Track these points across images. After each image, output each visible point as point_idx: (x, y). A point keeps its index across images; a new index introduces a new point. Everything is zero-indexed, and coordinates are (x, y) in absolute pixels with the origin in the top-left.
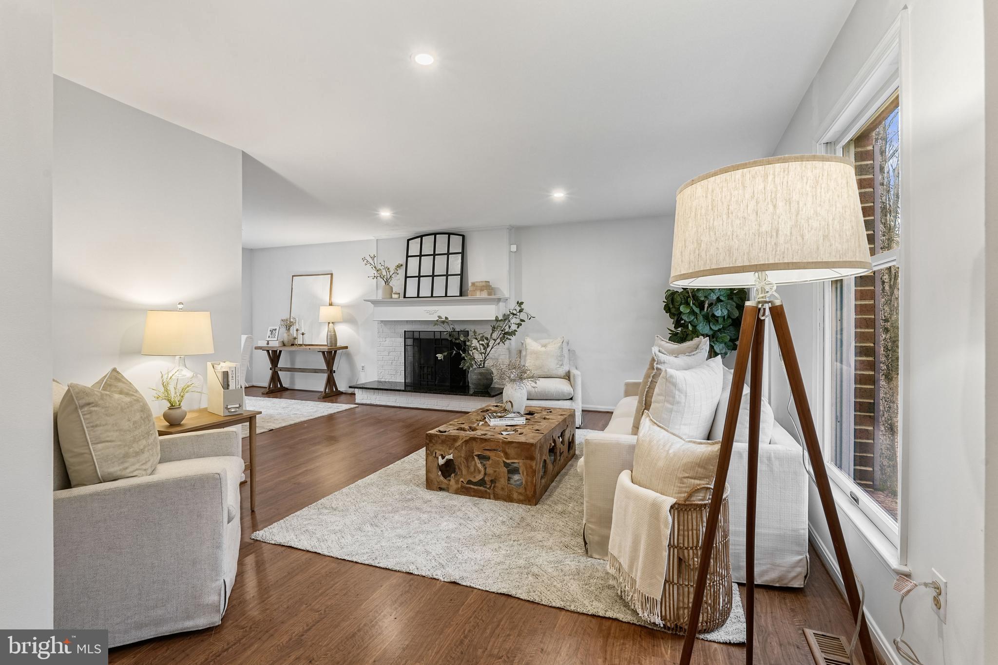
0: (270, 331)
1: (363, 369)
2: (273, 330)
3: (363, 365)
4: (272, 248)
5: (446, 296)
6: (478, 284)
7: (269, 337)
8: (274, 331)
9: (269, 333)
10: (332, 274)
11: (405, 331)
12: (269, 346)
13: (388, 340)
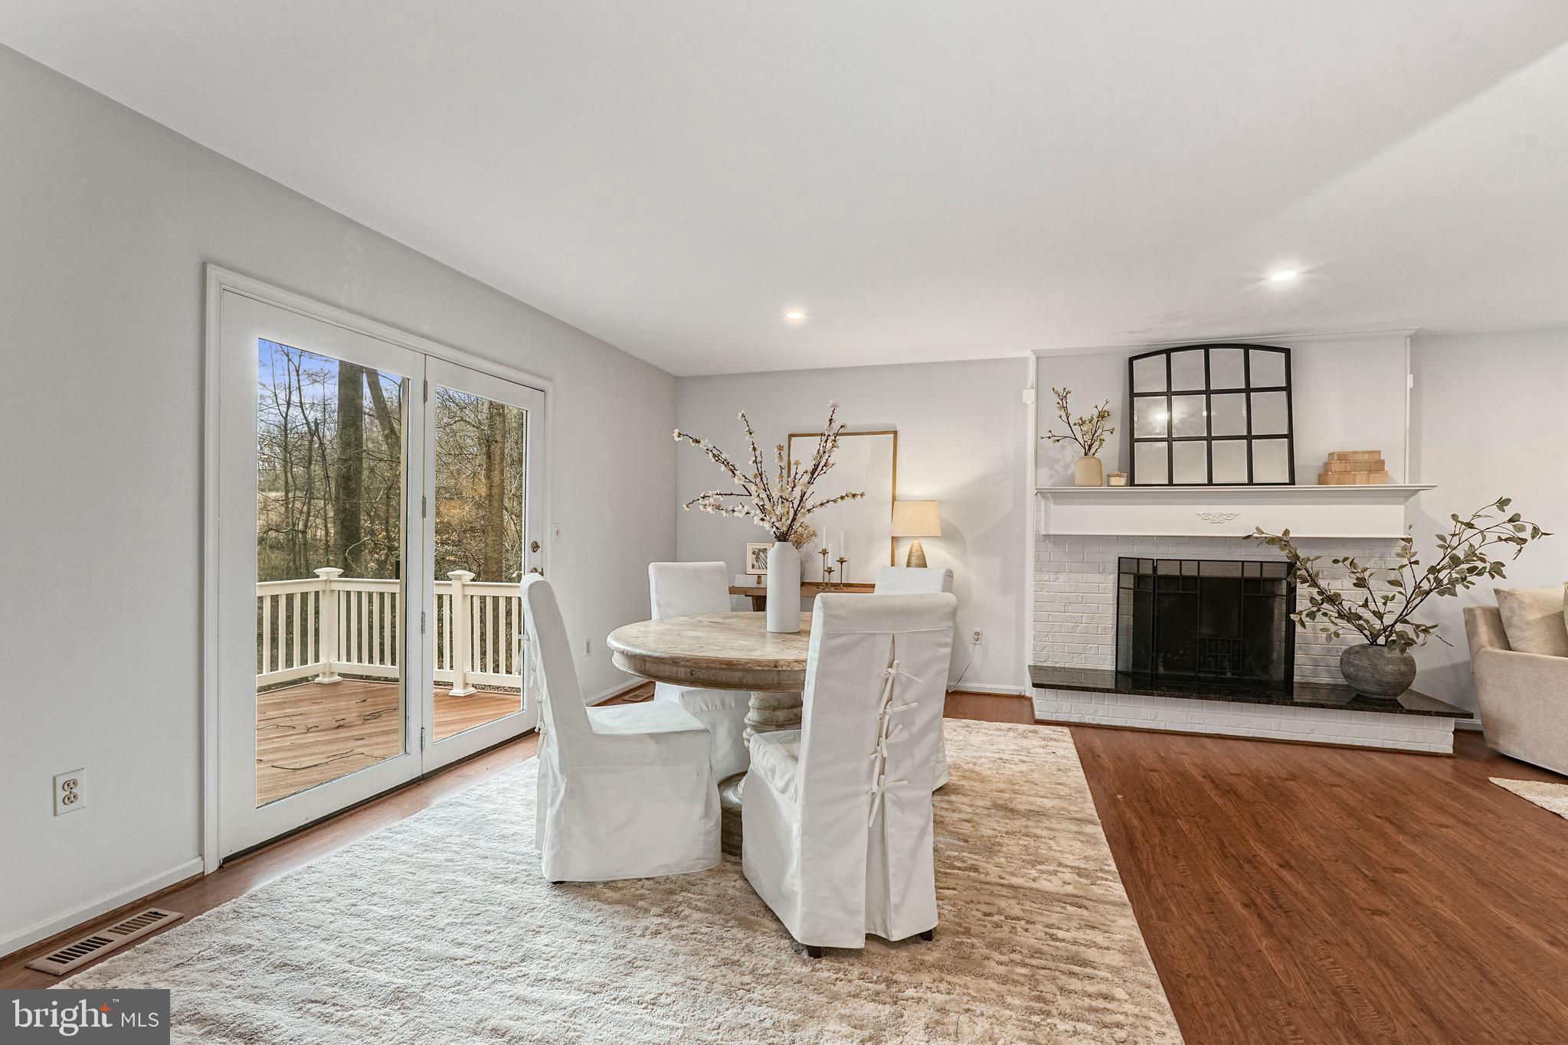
0: (754, 553)
1: (977, 639)
2: (759, 550)
3: (978, 630)
4: (722, 375)
5: (1251, 482)
6: (1358, 458)
7: (753, 566)
8: (761, 554)
9: (750, 558)
10: (895, 433)
11: (1119, 558)
12: (761, 586)
13: (1062, 577)
